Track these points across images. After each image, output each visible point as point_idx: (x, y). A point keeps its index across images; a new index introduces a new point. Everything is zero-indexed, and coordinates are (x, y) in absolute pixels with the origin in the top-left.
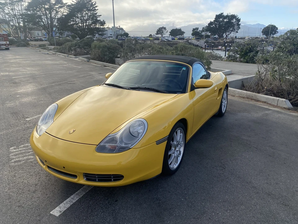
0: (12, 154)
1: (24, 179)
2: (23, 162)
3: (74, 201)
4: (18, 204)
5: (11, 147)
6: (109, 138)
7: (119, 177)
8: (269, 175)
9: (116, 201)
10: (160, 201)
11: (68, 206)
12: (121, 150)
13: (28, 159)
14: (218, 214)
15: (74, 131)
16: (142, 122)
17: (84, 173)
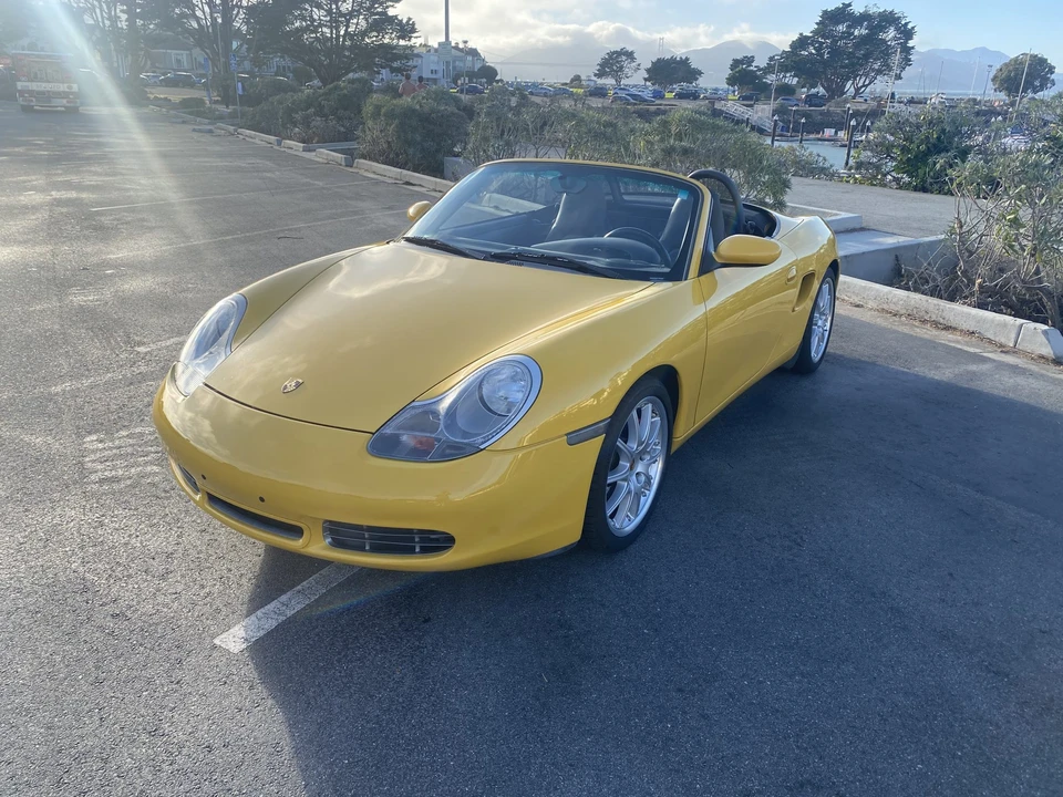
0: (93, 457)
1: (130, 536)
2: (129, 482)
3: (290, 613)
4: (111, 609)
5: (90, 433)
6: (413, 412)
7: (438, 542)
8: (951, 575)
9: (426, 621)
10: (569, 629)
11: (271, 624)
12: (448, 451)
13: (143, 476)
14: (761, 682)
15: (298, 385)
16: (523, 367)
17: (326, 521)
